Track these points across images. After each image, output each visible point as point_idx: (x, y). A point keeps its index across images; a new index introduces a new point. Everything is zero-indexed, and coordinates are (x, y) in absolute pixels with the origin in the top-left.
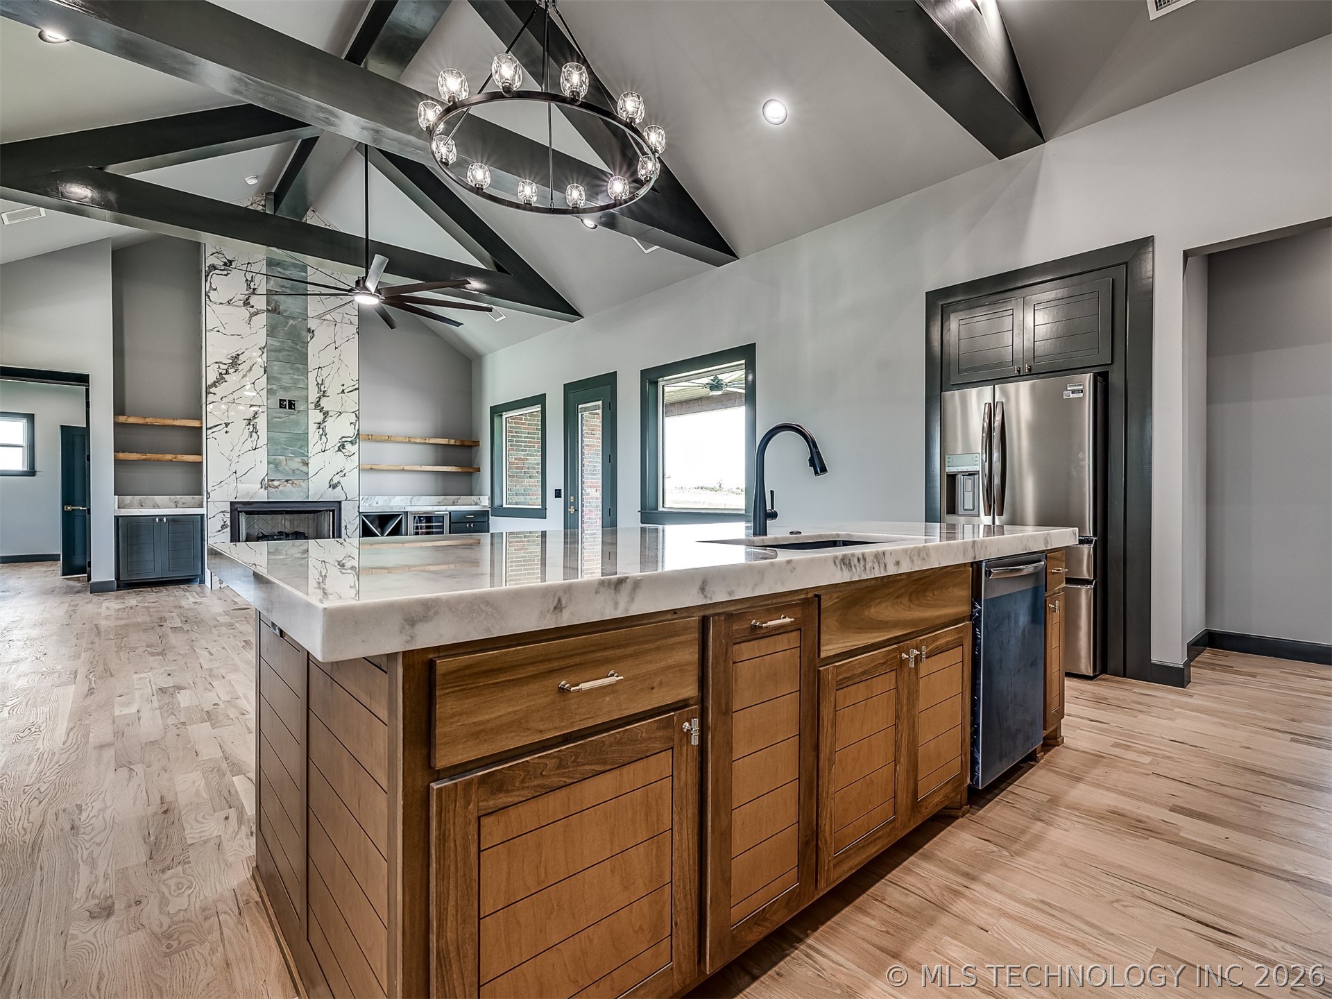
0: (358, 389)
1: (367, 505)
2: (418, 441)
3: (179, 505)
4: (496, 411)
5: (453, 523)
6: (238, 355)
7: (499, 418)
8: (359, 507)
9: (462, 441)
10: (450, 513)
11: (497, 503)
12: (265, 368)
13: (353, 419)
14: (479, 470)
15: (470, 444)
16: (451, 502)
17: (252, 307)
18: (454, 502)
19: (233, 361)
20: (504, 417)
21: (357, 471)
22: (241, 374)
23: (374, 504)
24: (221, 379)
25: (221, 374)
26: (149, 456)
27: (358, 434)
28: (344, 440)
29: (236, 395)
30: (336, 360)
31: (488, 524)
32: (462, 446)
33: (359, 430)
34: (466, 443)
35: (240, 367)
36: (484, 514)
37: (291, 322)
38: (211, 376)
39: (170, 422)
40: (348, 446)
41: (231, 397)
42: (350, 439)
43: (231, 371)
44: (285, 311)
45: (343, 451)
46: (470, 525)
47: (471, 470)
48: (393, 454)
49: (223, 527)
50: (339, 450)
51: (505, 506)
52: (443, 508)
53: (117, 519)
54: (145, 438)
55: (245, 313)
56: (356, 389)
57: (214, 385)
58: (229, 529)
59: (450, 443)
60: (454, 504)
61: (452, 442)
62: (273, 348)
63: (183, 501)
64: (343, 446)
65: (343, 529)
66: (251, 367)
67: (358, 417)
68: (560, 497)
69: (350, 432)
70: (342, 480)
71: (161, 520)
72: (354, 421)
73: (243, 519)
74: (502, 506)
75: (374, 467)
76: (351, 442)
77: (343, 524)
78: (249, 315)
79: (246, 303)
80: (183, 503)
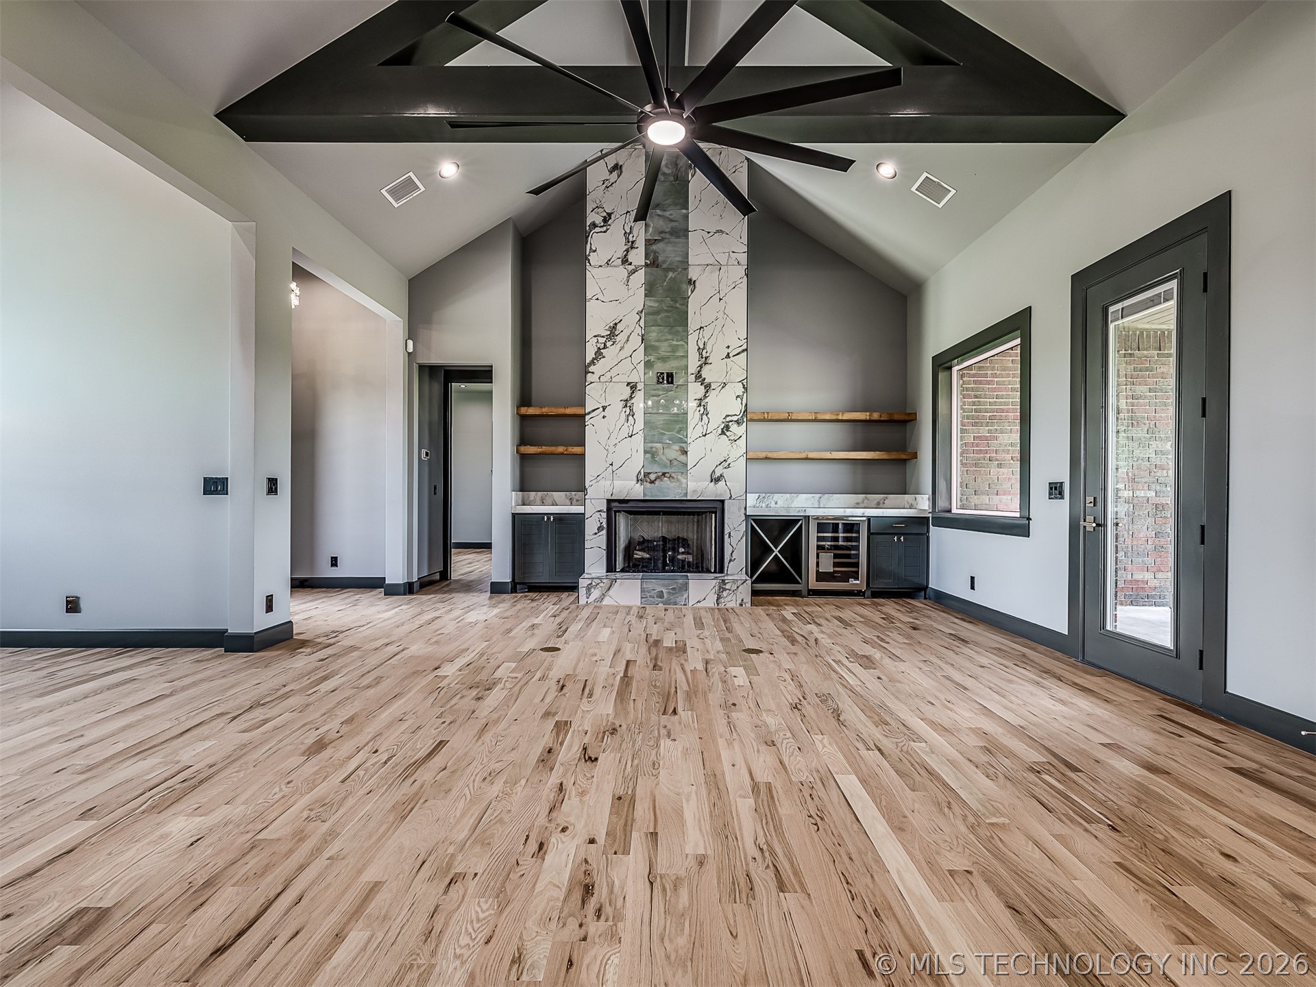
0: (747, 350)
1: (764, 505)
2: (827, 417)
3: (574, 502)
4: (943, 363)
5: (873, 534)
6: (616, 324)
7: (946, 373)
8: (745, 509)
9: (890, 414)
10: (869, 520)
11: (942, 504)
12: (643, 335)
13: (740, 390)
14: (915, 456)
15: (902, 417)
16: (875, 502)
17: (630, 264)
18: (878, 503)
19: (611, 331)
20: (955, 369)
21: (743, 459)
22: (618, 347)
23: (773, 505)
24: (599, 354)
25: (599, 348)
26: (544, 449)
27: (746, 410)
28: (728, 419)
29: (613, 373)
30: (720, 315)
31: (928, 537)
32: (890, 422)
33: (746, 405)
34: (896, 417)
35: (618, 339)
36: (922, 522)
37: (671, 275)
38: (590, 355)
39: (561, 411)
40: (734, 427)
41: (608, 375)
42: (735, 418)
43: (609, 344)
44: (664, 262)
45: (728, 433)
46: (899, 539)
47: (903, 457)
48: (796, 437)
49: (600, 529)
50: (723, 433)
51: (954, 511)
52: (859, 512)
53: (514, 515)
54: (546, 430)
55: (622, 272)
56: (743, 351)
57: (592, 363)
58: (604, 532)
59: (872, 418)
60: (878, 506)
61: (876, 416)
62: (651, 310)
63: (577, 497)
64: (727, 428)
65: (726, 537)
66: (629, 337)
67: (746, 389)
69: (736, 408)
70: (726, 473)
71: (549, 519)
72: (741, 394)
73: (622, 522)
74: (950, 511)
75: (770, 455)
76: (738, 423)
77: (726, 532)
78: (627, 275)
79: (625, 261)
80: (577, 501)
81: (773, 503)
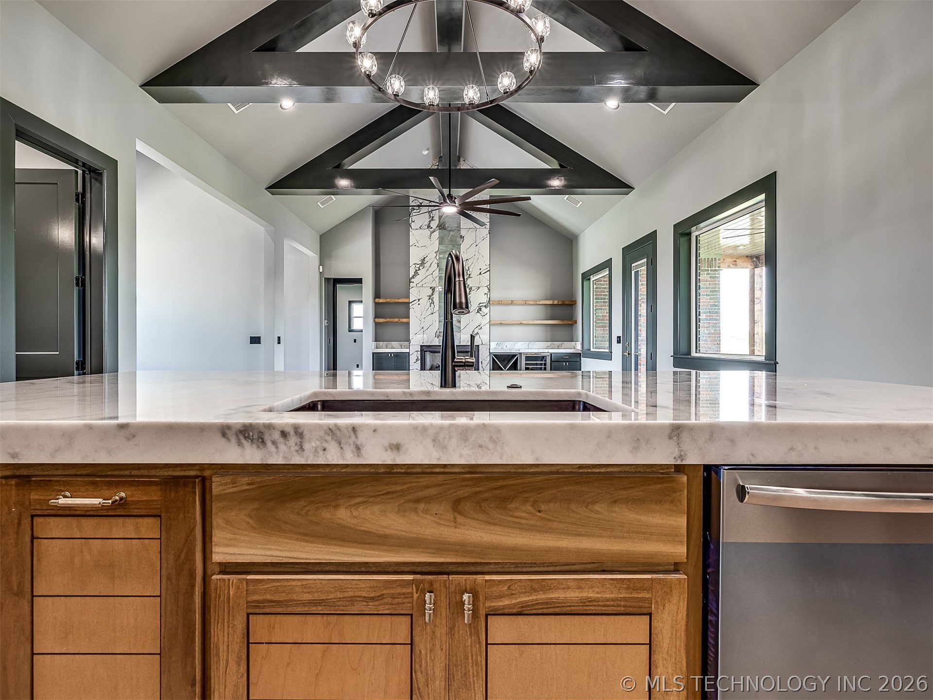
0: (490, 270)
1: (500, 348)
2: (531, 303)
3: (403, 347)
4: (586, 276)
5: (553, 361)
6: (425, 258)
7: (588, 282)
8: (489, 349)
9: (563, 301)
10: (551, 355)
11: (586, 347)
12: (438, 264)
13: (486, 291)
14: (576, 322)
15: (569, 303)
16: (557, 346)
17: (432, 228)
18: (558, 346)
19: (422, 262)
20: (592, 280)
21: (488, 325)
22: (426, 269)
23: (505, 348)
24: (416, 273)
25: (416, 270)
26: (388, 320)
27: (489, 301)
28: (481, 305)
29: (423, 282)
30: (476, 253)
31: (580, 363)
32: (563, 305)
33: (490, 298)
34: (566, 303)
35: (426, 265)
36: (578, 355)
37: (452, 233)
38: (412, 274)
39: (397, 300)
40: (483, 309)
41: (421, 283)
42: (484, 304)
43: (421, 268)
44: (449, 227)
45: (480, 312)
46: (566, 364)
47: (570, 323)
48: (517, 313)
49: (417, 360)
50: (478, 312)
51: (592, 350)
52: (546, 351)
53: (373, 353)
54: (388, 310)
55: (428, 232)
56: (488, 271)
57: (413, 277)
58: (419, 361)
59: (554, 303)
61: (556, 302)
62: (442, 251)
63: (404, 344)
64: (480, 309)
65: (480, 363)
66: (431, 264)
67: (489, 290)
68: (620, 343)
69: (484, 299)
70: (480, 332)
71: (391, 355)
72: (487, 292)
73: (428, 356)
74: (590, 350)
75: (502, 322)
76: (485, 306)
77: (480, 361)
78: (430, 233)
79: (429, 227)
80: (404, 346)
81: (505, 347)
